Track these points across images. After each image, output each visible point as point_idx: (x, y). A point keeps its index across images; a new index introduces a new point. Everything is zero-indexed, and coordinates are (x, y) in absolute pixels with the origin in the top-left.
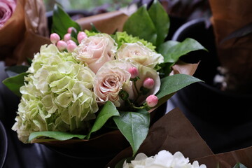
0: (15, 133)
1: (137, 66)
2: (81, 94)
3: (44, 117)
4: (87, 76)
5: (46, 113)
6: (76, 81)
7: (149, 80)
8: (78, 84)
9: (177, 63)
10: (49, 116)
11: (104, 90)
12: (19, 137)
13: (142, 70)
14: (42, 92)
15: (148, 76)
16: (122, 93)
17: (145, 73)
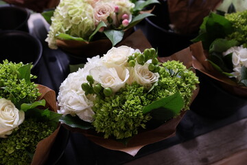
0: (47, 43)
1: (119, 7)
2: (86, 18)
3: (64, 31)
4: (90, 9)
5: (65, 29)
6: (83, 10)
7: (125, 15)
8: (84, 12)
9: (142, 10)
10: (67, 30)
11: (99, 16)
12: (49, 44)
13: (121, 9)
14: (64, 17)
15: (125, 13)
16: (109, 19)
17: (123, 11)
